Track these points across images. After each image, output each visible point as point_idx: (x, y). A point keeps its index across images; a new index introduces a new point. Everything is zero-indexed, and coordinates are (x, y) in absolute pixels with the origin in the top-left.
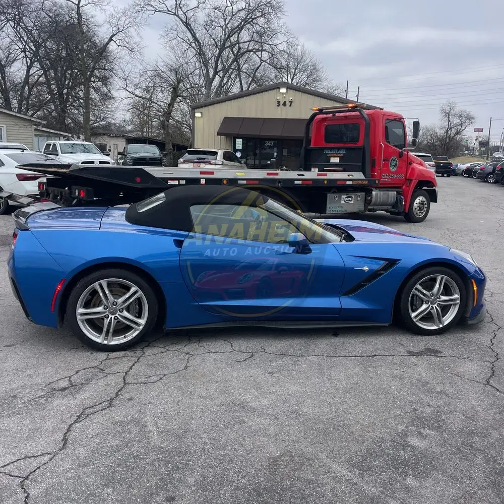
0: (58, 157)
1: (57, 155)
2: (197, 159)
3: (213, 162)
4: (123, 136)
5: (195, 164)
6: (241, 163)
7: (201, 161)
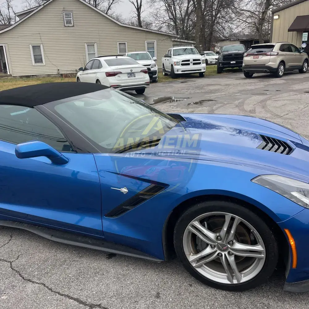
0: (171, 58)
1: (170, 57)
2: (257, 52)
3: (269, 53)
4: (239, 40)
5: (256, 56)
6: (300, 53)
7: (260, 53)
